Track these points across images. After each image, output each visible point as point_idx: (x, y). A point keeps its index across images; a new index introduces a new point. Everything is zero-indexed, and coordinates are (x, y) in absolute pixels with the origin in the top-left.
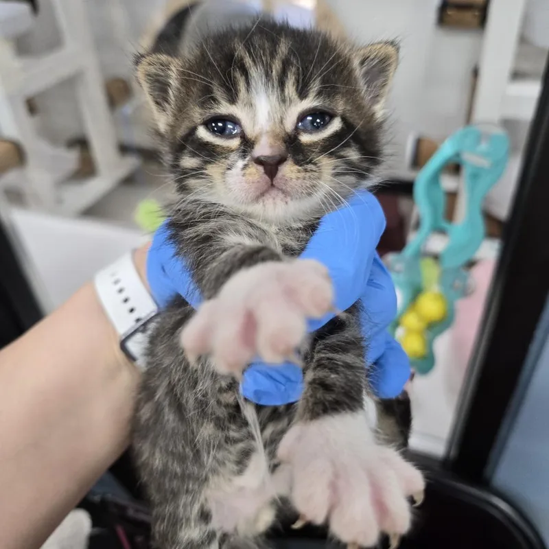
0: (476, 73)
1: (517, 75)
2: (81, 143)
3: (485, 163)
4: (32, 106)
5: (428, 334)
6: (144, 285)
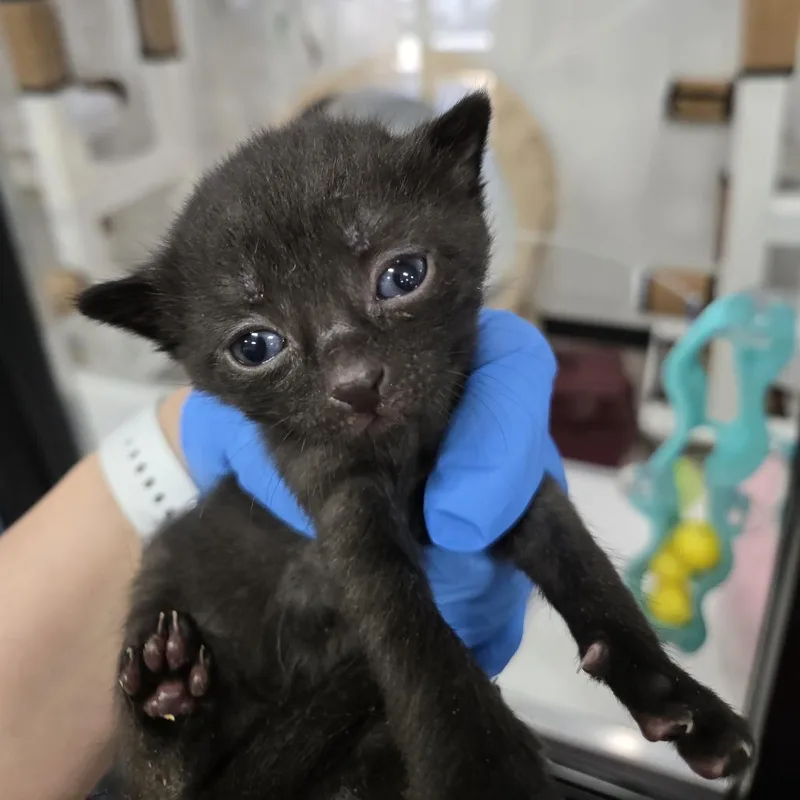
0: (724, 182)
1: (787, 185)
3: (762, 344)
5: (693, 586)
6: (177, 456)
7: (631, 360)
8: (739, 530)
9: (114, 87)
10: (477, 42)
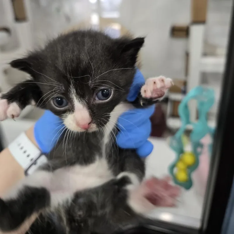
0: (187, 55)
8: (200, 153)
9: (6, 30)
10: (115, 15)
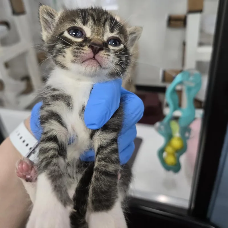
1: (201, 44)
2: (27, 79)
3: (192, 85)
4: (7, 65)
5: (176, 154)
6: (31, 133)
7: (160, 96)
